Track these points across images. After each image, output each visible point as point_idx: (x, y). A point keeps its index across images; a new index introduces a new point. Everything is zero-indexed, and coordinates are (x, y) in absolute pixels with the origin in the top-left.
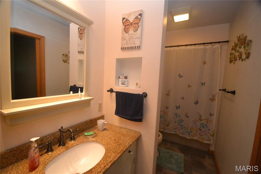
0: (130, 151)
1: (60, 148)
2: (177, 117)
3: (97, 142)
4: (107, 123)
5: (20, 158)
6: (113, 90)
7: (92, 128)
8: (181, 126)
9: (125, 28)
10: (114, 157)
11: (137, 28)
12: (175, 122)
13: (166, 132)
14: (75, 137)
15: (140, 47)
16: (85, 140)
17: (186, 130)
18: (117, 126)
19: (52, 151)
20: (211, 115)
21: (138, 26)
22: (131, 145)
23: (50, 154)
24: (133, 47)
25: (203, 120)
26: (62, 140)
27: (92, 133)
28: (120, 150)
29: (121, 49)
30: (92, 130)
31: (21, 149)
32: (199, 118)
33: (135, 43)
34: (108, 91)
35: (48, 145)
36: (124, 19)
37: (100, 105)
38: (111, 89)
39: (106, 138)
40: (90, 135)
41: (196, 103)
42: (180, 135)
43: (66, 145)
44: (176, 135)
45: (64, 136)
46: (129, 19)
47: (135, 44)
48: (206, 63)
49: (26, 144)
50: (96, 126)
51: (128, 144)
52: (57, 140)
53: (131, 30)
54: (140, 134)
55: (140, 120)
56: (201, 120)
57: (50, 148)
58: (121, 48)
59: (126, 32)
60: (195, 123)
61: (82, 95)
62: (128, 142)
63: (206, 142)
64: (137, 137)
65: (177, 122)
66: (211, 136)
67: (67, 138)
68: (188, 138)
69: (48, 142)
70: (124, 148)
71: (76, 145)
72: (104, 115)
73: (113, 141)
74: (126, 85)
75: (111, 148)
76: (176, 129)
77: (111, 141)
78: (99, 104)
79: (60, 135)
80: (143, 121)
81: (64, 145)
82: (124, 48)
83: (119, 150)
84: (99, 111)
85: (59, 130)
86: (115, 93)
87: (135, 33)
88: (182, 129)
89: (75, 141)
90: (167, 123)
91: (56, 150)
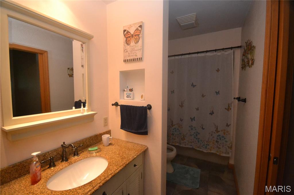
0: (135, 164)
1: (63, 164)
2: (192, 129)
3: (101, 156)
4: (112, 138)
5: (22, 173)
6: (118, 104)
7: (97, 143)
8: (197, 139)
9: (126, 40)
10: (115, 169)
11: (138, 40)
12: (191, 135)
13: (181, 146)
14: (79, 153)
15: (142, 59)
16: (88, 156)
17: (202, 143)
18: (123, 141)
19: (54, 166)
20: (228, 125)
21: (139, 38)
22: (135, 158)
23: (52, 169)
24: (135, 59)
25: (219, 131)
26: (65, 155)
27: (96, 148)
28: (123, 163)
29: (124, 62)
30: (97, 146)
31: (24, 165)
32: (216, 129)
33: (137, 54)
34: (113, 105)
35: (50, 160)
36: (125, 31)
37: (106, 120)
38: (116, 102)
39: (111, 152)
40: (94, 150)
41: (212, 113)
42: (196, 149)
43: (69, 161)
44: (193, 149)
45: (67, 152)
46: (130, 31)
47: (137, 56)
48: (219, 70)
49: (28, 160)
50: (101, 142)
51: (132, 158)
52: (59, 156)
53: (132, 42)
54: (147, 147)
55: (145, 133)
56: (217, 131)
57: (52, 164)
58: (124, 60)
59: (127, 44)
60: (212, 135)
61: (85, 109)
62: (132, 155)
63: (224, 155)
64: (142, 151)
65: (193, 135)
66: (229, 148)
67: (70, 154)
68: (205, 151)
69: (50, 158)
70: (127, 161)
71: (79, 160)
72: (111, 130)
73: (117, 155)
74: (132, 98)
75: (114, 162)
76: (192, 143)
77: (115, 155)
78: (104, 118)
79: (62, 150)
80: (148, 133)
81: (67, 160)
82: (127, 61)
83: (121, 163)
84: (104, 126)
85: (61, 145)
86: (119, 106)
87: (137, 45)
88: (199, 142)
89: (79, 156)
90: (183, 136)
91: (58, 165)
